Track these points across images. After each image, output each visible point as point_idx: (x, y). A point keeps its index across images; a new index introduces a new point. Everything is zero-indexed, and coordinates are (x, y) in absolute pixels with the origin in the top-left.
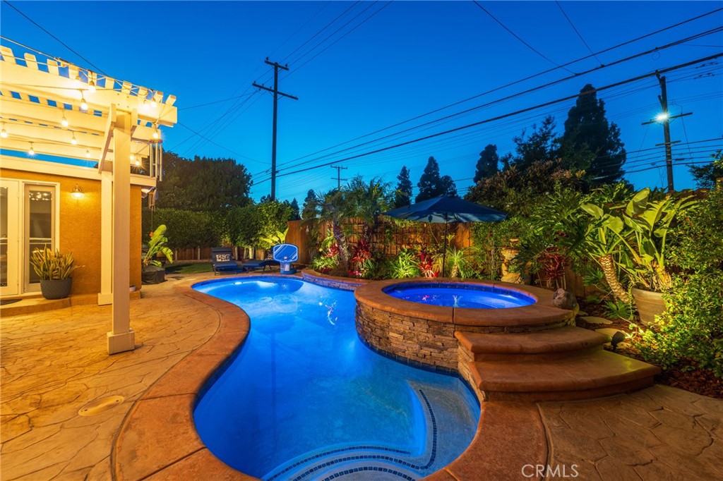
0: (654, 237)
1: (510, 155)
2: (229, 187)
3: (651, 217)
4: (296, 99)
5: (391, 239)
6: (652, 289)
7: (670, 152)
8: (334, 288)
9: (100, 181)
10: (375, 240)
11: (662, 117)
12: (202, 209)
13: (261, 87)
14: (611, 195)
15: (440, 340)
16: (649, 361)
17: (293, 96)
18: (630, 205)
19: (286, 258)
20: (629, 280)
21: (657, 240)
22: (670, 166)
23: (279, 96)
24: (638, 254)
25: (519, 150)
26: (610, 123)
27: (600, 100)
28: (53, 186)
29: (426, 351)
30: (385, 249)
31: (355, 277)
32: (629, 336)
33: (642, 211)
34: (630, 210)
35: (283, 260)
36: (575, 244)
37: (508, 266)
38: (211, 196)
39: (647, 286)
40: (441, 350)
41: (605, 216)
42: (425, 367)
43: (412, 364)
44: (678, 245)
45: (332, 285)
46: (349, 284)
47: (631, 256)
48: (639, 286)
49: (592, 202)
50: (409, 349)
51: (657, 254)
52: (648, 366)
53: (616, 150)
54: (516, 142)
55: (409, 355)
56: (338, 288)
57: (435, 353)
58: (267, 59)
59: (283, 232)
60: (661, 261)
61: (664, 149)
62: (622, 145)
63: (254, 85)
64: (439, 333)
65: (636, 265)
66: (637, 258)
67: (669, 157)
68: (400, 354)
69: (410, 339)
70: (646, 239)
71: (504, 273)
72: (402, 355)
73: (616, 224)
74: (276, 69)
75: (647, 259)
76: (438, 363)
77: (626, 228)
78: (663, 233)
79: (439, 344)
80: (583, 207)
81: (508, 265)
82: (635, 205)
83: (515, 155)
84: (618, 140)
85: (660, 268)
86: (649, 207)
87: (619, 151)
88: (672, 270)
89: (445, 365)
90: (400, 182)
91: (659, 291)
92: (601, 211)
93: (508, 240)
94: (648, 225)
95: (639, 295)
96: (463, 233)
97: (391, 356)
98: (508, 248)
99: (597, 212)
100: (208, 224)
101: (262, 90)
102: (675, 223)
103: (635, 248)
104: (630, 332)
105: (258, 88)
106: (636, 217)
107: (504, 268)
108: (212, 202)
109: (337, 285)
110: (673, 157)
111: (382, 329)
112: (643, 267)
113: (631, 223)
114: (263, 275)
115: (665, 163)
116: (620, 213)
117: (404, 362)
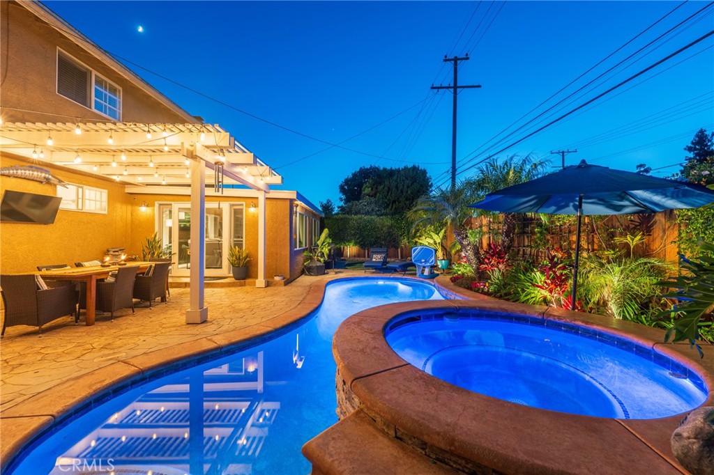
2: (409, 192)
4: (479, 86)
10: (526, 244)
12: (386, 214)
13: (440, 88)
17: (475, 85)
19: (423, 261)
23: (459, 90)
31: (478, 291)
35: (421, 263)
38: (394, 202)
58: (446, 57)
59: (438, 234)
63: (432, 88)
74: (455, 63)
96: (664, 231)
100: (390, 227)
101: (441, 90)
105: (436, 90)
108: (394, 207)
114: (404, 277)
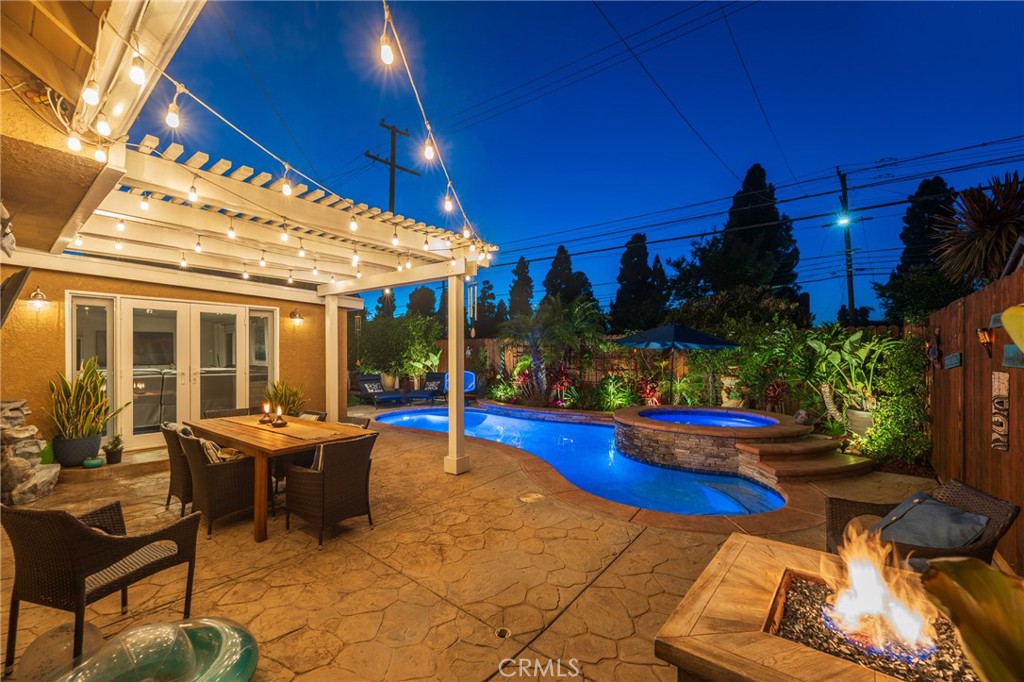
0: (864, 368)
1: (684, 260)
3: (863, 353)
5: (590, 364)
6: (862, 410)
7: (850, 261)
8: (538, 420)
9: (324, 306)
10: (568, 366)
11: (843, 221)
13: (376, 158)
14: (830, 334)
15: (723, 452)
16: (868, 457)
18: (847, 342)
20: (843, 402)
21: (867, 372)
22: (850, 276)
23: (397, 170)
24: (851, 381)
25: (695, 254)
26: (781, 214)
27: (770, 184)
28: (272, 312)
29: (711, 461)
30: (581, 375)
31: (557, 407)
32: (853, 443)
33: (857, 349)
34: (847, 346)
36: (809, 374)
37: (729, 394)
39: (858, 407)
40: (724, 459)
41: (827, 352)
42: (710, 473)
43: (698, 472)
44: (884, 377)
45: (535, 416)
46: (557, 415)
47: (845, 383)
48: (852, 407)
49: (816, 338)
50: (696, 461)
51: (866, 382)
52: (868, 459)
53: (788, 248)
54: (693, 245)
55: (695, 465)
56: (543, 420)
57: (719, 462)
59: (436, 355)
60: (869, 388)
61: (845, 257)
62: (795, 241)
63: (367, 155)
64: (723, 446)
65: (849, 391)
66: (850, 385)
67: (850, 266)
68: (686, 466)
69: (697, 452)
70: (858, 370)
71: (725, 399)
72: (689, 466)
73: (835, 358)
74: (393, 135)
75: (860, 385)
76: (721, 469)
77: (843, 360)
78: (871, 366)
79: (723, 454)
80: (810, 343)
81: (728, 391)
82: (851, 343)
83: (689, 258)
84: (791, 236)
85: (868, 393)
86: (861, 346)
87: (791, 249)
88: (877, 393)
89: (727, 470)
90: (516, 278)
91: (867, 411)
92: (824, 346)
93: (727, 368)
94: (860, 358)
95: (853, 414)
97: (678, 468)
98: (727, 375)
99: (820, 347)
101: (377, 162)
102: (880, 359)
103: (850, 377)
104: (853, 439)
105: (372, 160)
106: (851, 353)
107: (724, 394)
109: (541, 416)
110: (854, 266)
111: (667, 447)
112: (855, 392)
113: (847, 357)
114: (433, 408)
115: (845, 273)
116: (839, 348)
117: (690, 471)
